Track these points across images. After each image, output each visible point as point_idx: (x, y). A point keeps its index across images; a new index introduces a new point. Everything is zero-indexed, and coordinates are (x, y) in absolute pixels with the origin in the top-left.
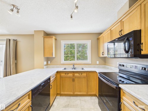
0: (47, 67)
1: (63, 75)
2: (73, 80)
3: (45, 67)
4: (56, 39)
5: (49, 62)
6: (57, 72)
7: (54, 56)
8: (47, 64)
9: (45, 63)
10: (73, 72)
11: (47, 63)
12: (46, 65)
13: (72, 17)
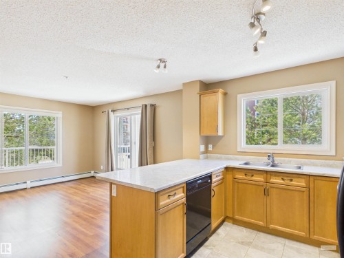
0: (207, 158)
1: (239, 176)
2: (267, 192)
3: (201, 156)
4: (225, 94)
5: (210, 146)
6: (227, 168)
7: (220, 133)
8: (206, 151)
9: (202, 148)
10: (266, 172)
11: (207, 148)
12: (203, 153)
13: (256, 49)
